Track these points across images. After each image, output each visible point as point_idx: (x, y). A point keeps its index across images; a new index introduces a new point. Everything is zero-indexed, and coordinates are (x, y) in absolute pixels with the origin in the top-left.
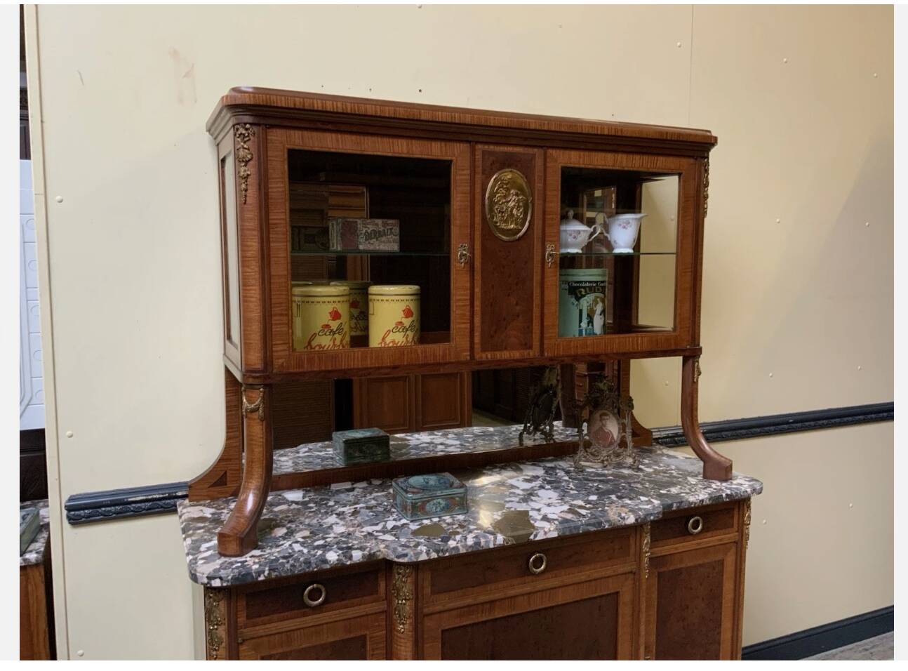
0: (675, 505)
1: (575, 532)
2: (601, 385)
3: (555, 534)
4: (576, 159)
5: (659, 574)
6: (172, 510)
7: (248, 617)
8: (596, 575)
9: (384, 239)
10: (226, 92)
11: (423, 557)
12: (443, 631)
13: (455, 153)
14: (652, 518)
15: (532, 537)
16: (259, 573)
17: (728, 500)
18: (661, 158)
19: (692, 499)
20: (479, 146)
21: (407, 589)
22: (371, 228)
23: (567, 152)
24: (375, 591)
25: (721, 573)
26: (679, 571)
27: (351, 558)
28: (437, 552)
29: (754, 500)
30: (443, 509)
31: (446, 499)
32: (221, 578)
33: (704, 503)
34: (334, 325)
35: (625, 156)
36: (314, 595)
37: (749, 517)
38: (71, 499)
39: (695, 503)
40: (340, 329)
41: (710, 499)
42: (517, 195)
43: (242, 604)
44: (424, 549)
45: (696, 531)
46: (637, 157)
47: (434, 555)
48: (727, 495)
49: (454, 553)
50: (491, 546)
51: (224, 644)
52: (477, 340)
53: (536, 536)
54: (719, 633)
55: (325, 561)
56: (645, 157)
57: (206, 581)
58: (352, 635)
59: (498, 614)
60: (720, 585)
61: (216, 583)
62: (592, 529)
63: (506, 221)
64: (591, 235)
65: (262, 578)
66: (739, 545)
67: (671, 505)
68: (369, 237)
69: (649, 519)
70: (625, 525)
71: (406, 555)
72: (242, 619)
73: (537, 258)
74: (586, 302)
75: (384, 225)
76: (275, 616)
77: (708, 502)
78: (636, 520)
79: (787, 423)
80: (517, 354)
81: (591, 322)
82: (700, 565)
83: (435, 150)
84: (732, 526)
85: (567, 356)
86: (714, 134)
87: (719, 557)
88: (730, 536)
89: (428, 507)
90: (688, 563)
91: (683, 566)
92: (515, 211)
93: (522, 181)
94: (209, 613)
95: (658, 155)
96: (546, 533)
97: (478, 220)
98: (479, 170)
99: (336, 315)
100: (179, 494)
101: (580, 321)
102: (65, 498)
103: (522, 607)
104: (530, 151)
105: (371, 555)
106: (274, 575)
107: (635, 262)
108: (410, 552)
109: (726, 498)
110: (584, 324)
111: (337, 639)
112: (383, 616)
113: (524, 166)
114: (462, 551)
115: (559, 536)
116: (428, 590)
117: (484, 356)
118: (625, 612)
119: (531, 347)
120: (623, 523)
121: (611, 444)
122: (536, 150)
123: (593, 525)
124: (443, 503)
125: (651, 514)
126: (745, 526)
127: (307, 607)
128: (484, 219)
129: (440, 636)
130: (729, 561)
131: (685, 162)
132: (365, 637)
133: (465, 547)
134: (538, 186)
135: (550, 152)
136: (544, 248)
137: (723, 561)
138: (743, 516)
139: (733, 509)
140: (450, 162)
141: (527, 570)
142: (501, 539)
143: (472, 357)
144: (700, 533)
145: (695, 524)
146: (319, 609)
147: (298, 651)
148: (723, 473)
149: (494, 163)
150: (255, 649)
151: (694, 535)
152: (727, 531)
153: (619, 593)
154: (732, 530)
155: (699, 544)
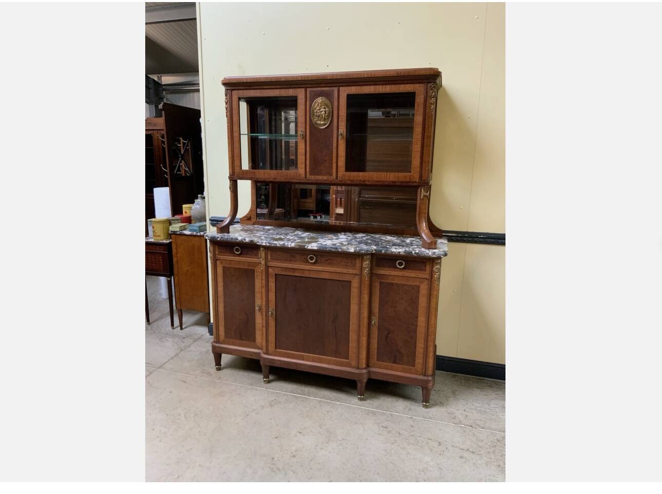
0: (383, 251)
1: (325, 249)
3: (316, 248)
4: (354, 90)
5: (381, 282)
7: (219, 252)
8: (339, 271)
10: (223, 79)
11: (265, 244)
12: (276, 274)
13: (300, 94)
14: (363, 252)
16: (218, 237)
18: (402, 86)
19: (393, 251)
20: (308, 89)
21: (263, 255)
23: (349, 88)
25: (418, 292)
26: (392, 284)
27: (245, 240)
28: (269, 243)
33: (401, 254)
35: (380, 86)
36: (237, 250)
38: (212, 218)
39: (396, 253)
41: (404, 252)
42: (325, 108)
43: (217, 247)
45: (401, 267)
46: (388, 86)
47: (268, 244)
48: (416, 253)
49: (275, 246)
50: (289, 246)
51: (213, 259)
52: (308, 170)
53: (307, 247)
54: (417, 321)
55: (238, 239)
56: (393, 86)
58: (250, 268)
59: (297, 275)
60: (417, 298)
62: (333, 250)
63: (320, 120)
65: (218, 239)
66: (430, 281)
67: (382, 250)
70: (349, 252)
72: (217, 252)
73: (335, 136)
76: (226, 254)
77: (403, 254)
80: (325, 178)
82: (404, 285)
83: (290, 92)
84: (425, 271)
86: (440, 70)
87: (417, 284)
88: (426, 275)
90: (396, 281)
91: (394, 282)
92: (323, 116)
93: (327, 102)
95: (400, 84)
96: (312, 247)
97: (308, 119)
98: (308, 99)
102: (210, 217)
103: (306, 275)
104: (331, 88)
105: (251, 241)
108: (260, 241)
109: (416, 255)
111: (245, 268)
113: (328, 96)
114: (278, 245)
115: (318, 250)
116: (269, 258)
117: (311, 177)
118: (354, 291)
119: (332, 175)
120: (348, 251)
122: (334, 88)
123: (334, 248)
125: (363, 250)
126: (433, 273)
127: (235, 254)
128: (310, 120)
129: (274, 275)
130: (424, 289)
131: (417, 86)
132: (254, 270)
133: (279, 244)
134: (336, 104)
135: (341, 88)
136: (338, 131)
137: (419, 286)
138: (432, 267)
139: (426, 262)
140: (297, 97)
141: (308, 260)
142: (293, 245)
143: (306, 177)
144: (403, 268)
145: (400, 264)
146: (239, 255)
147: (234, 268)
148: (427, 245)
149: (315, 95)
150: (221, 263)
151: (400, 269)
152: (422, 272)
153: (350, 282)
154: (424, 272)
155: (403, 274)
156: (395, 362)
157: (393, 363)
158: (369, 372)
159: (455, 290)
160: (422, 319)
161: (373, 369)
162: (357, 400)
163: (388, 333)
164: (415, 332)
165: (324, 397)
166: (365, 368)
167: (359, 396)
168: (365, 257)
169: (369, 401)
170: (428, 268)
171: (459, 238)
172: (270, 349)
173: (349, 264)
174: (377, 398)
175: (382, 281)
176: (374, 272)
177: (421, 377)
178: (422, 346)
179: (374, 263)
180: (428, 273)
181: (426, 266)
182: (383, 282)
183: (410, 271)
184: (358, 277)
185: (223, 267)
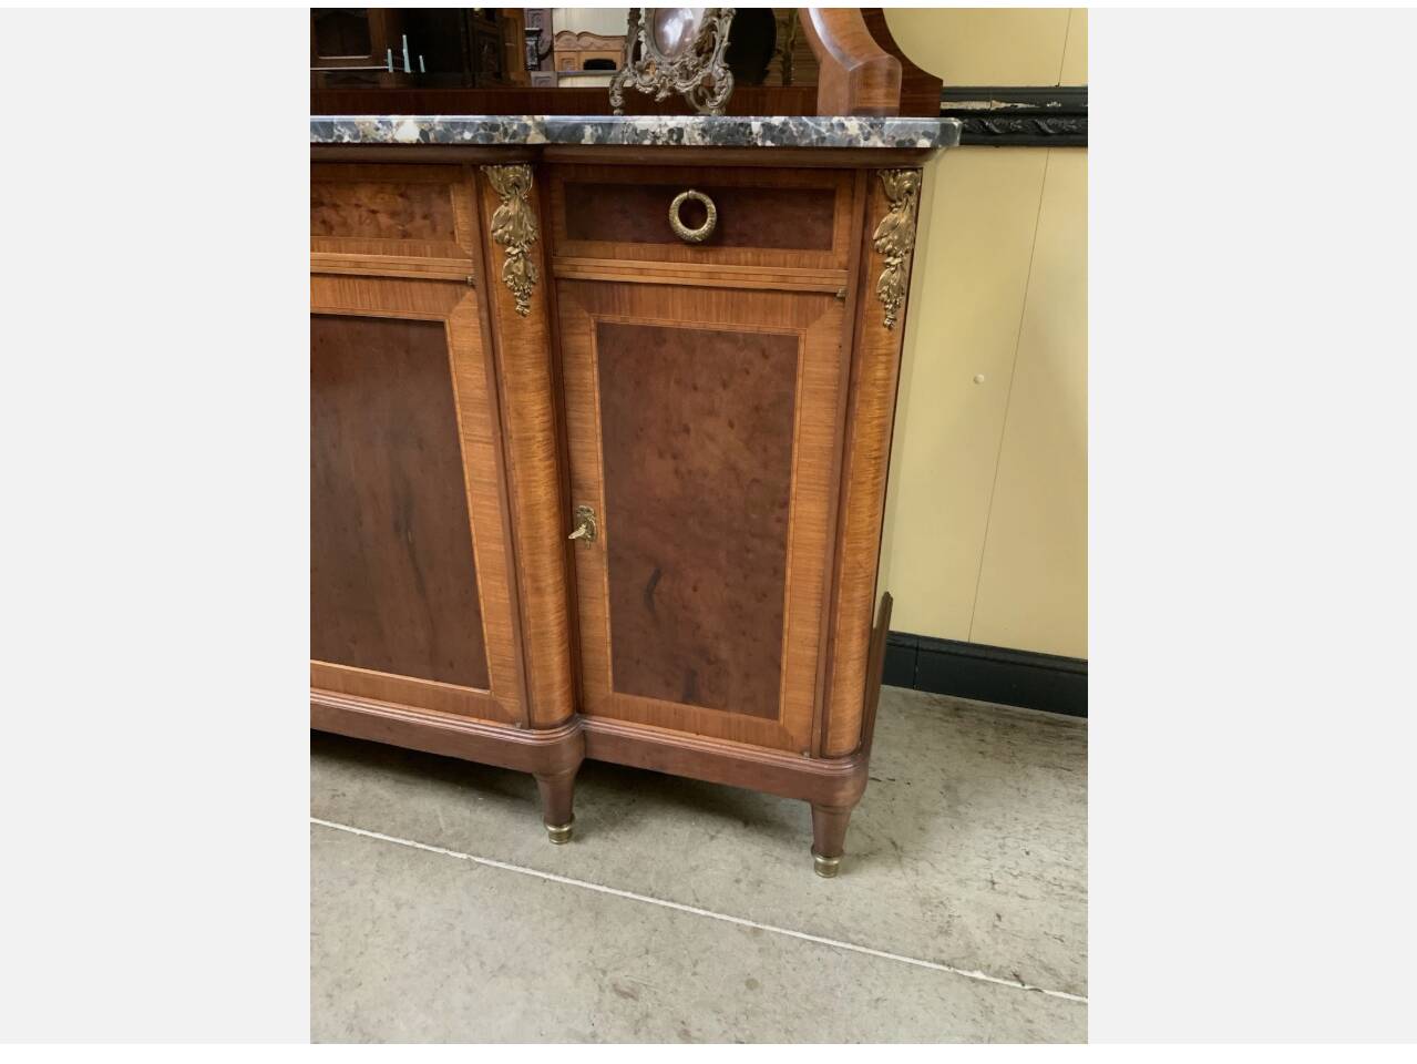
0: (588, 131)
5: (603, 328)
17: (769, 143)
25: (789, 372)
26: (658, 334)
33: (685, 141)
39: (656, 137)
45: (695, 232)
60: (786, 403)
66: (851, 309)
67: (578, 128)
69: (458, 138)
70: (396, 145)
77: (699, 141)
78: (423, 133)
87: (782, 325)
88: (825, 271)
90: (678, 316)
109: (764, 137)
118: (468, 377)
126: (872, 258)
137: (796, 340)
138: (867, 222)
139: (828, 196)
144: (710, 239)
145: (692, 214)
151: (691, 243)
152: (807, 256)
153: (441, 325)
154: (821, 256)
155: (711, 275)
156: (690, 697)
157: (685, 702)
158: (584, 736)
159: (981, 377)
160: (807, 514)
161: (599, 725)
162: (545, 840)
163: (657, 576)
164: (779, 572)
165: (411, 826)
166: (567, 721)
167: (552, 829)
168: (495, 176)
169: (593, 844)
170: (843, 227)
171: (1017, 124)
173: (419, 222)
174: (633, 824)
175: (607, 318)
176: (563, 268)
177: (804, 763)
179: (560, 217)
180: (843, 258)
181: (829, 220)
182: (613, 326)
183: (747, 254)
184: (470, 294)
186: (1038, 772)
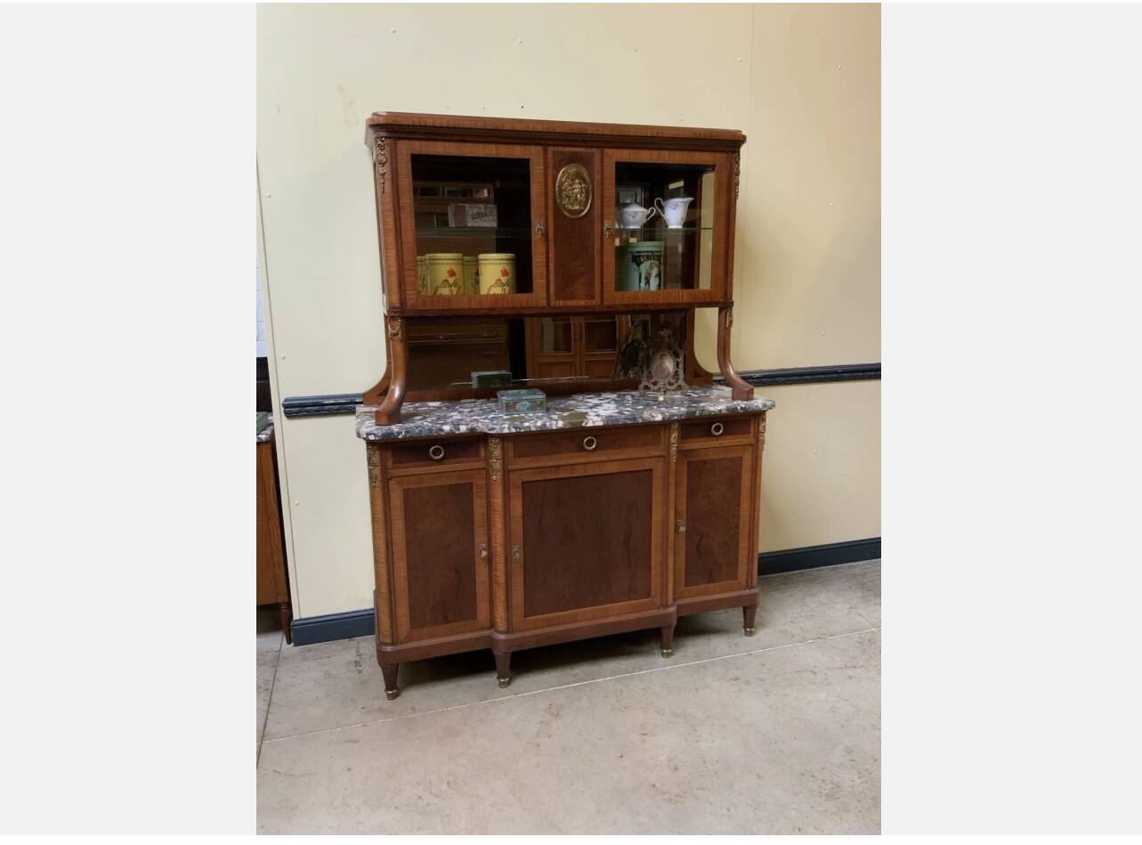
0: (698, 412)
1: (616, 423)
2: (662, 333)
3: (601, 424)
4: (627, 155)
5: (689, 463)
6: (352, 412)
7: (394, 463)
8: (634, 456)
9: (486, 218)
10: (369, 116)
11: (506, 431)
12: (524, 483)
13: (533, 154)
14: (676, 418)
15: (584, 424)
16: (399, 433)
18: (698, 154)
19: (712, 409)
20: (550, 148)
21: (497, 452)
22: (475, 211)
23: (620, 150)
24: (477, 454)
25: (740, 466)
26: (705, 462)
27: (459, 429)
28: (516, 428)
29: (769, 414)
30: (528, 409)
31: (530, 402)
32: (374, 435)
33: (723, 413)
34: (451, 280)
36: (436, 452)
37: (764, 427)
38: (286, 400)
39: (715, 412)
40: (455, 284)
41: (726, 409)
42: (580, 184)
43: (389, 454)
44: (507, 426)
45: (717, 434)
46: (677, 153)
47: (513, 430)
48: (742, 408)
49: (528, 430)
50: (554, 428)
51: (379, 479)
52: (552, 291)
53: (586, 423)
54: (739, 511)
55: (442, 430)
57: (365, 436)
58: (463, 481)
59: (562, 475)
60: (739, 476)
61: (372, 437)
62: (630, 422)
63: (572, 204)
64: (648, 216)
65: (400, 437)
66: (756, 447)
67: (695, 412)
68: (474, 217)
70: (655, 422)
71: (494, 429)
72: (390, 464)
73: (597, 231)
74: (644, 267)
75: (486, 208)
76: (412, 464)
77: (725, 412)
78: (663, 418)
79: (837, 373)
80: (583, 303)
81: (648, 282)
82: (723, 459)
83: (517, 152)
84: (749, 433)
85: (622, 305)
86: (744, 133)
87: (737, 455)
88: (748, 439)
89: (518, 406)
90: (711, 456)
91: (708, 458)
92: (579, 196)
93: (584, 173)
94: (369, 459)
95: (694, 150)
96: (594, 422)
97: (551, 203)
98: (551, 166)
99: (452, 273)
100: (358, 401)
101: (640, 282)
102: (282, 400)
103: (579, 472)
104: (589, 150)
105: (472, 430)
106: (408, 435)
107: (697, 236)
108: (497, 427)
109: (741, 410)
110: (643, 285)
111: (453, 483)
112: (484, 472)
113: (586, 162)
114: (533, 429)
115: (604, 425)
116: (511, 455)
117: (557, 302)
118: (657, 483)
119: (593, 298)
120: (652, 419)
121: (667, 376)
122: (594, 150)
123: (630, 420)
124: (528, 404)
125: (675, 415)
126: (758, 434)
127: (432, 460)
128: (555, 202)
129: (521, 485)
130: (747, 459)
131: (718, 155)
132: (472, 483)
133: (535, 426)
134: (597, 177)
135: (606, 150)
136: (602, 224)
137: (741, 458)
138: (757, 426)
139: (750, 420)
140: (529, 160)
141: (583, 447)
142: (561, 424)
143: (548, 303)
144: (722, 435)
145: (717, 428)
146: (440, 461)
147: (428, 488)
148: (745, 396)
149: (562, 160)
150: (399, 483)
151: (716, 436)
152: (744, 435)
153: (652, 470)
154: (748, 436)
155: (721, 444)
156: (710, 580)
157: (709, 582)
158: (679, 607)
160: (745, 505)
161: (681, 601)
163: (701, 538)
164: (737, 527)
165: (614, 673)
166: (673, 603)
167: (665, 651)
168: (675, 426)
169: (677, 654)
170: (753, 427)
172: (515, 620)
173: (650, 440)
174: (683, 646)
176: (684, 447)
177: (747, 592)
178: (746, 545)
180: (754, 434)
181: (749, 426)
182: (692, 461)
183: (730, 437)
184: (662, 459)
185: (404, 490)
186: (774, 593)
